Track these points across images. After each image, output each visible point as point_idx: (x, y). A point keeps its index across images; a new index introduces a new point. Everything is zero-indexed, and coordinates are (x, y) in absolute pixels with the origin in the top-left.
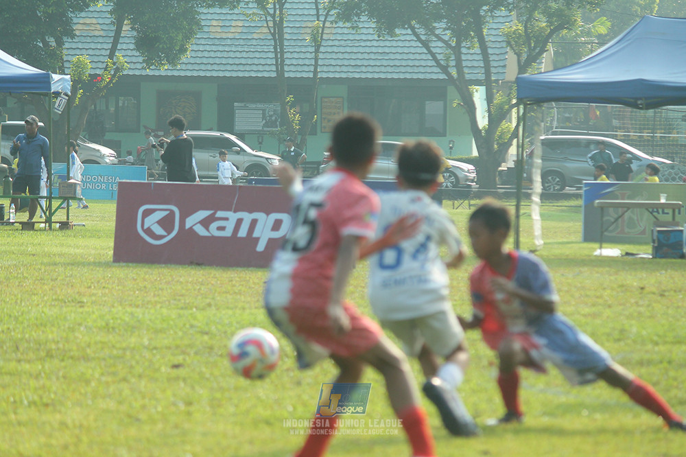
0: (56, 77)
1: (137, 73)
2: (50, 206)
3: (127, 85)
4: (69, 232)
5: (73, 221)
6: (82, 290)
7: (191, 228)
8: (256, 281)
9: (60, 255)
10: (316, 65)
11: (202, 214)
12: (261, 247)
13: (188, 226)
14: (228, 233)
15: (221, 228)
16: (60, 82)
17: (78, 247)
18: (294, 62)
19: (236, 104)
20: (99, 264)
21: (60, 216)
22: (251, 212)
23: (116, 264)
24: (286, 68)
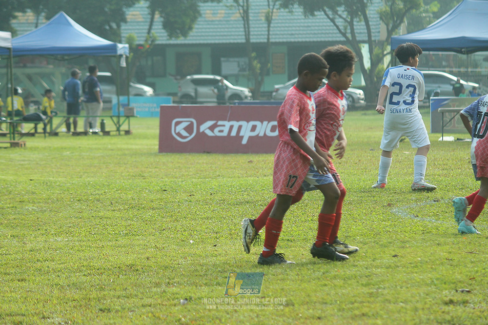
0: (120, 46)
1: (164, 42)
2: (118, 122)
3: (159, 50)
4: (130, 136)
5: (133, 131)
6: (143, 169)
7: (203, 132)
8: (243, 161)
9: (128, 149)
10: (269, 35)
11: (210, 123)
12: (244, 141)
13: (201, 130)
14: (225, 134)
15: (221, 131)
16: (122, 48)
17: (137, 145)
18: (256, 33)
19: (222, 59)
20: (149, 154)
21: (124, 127)
22: (238, 121)
23: (161, 154)
24: (251, 37)
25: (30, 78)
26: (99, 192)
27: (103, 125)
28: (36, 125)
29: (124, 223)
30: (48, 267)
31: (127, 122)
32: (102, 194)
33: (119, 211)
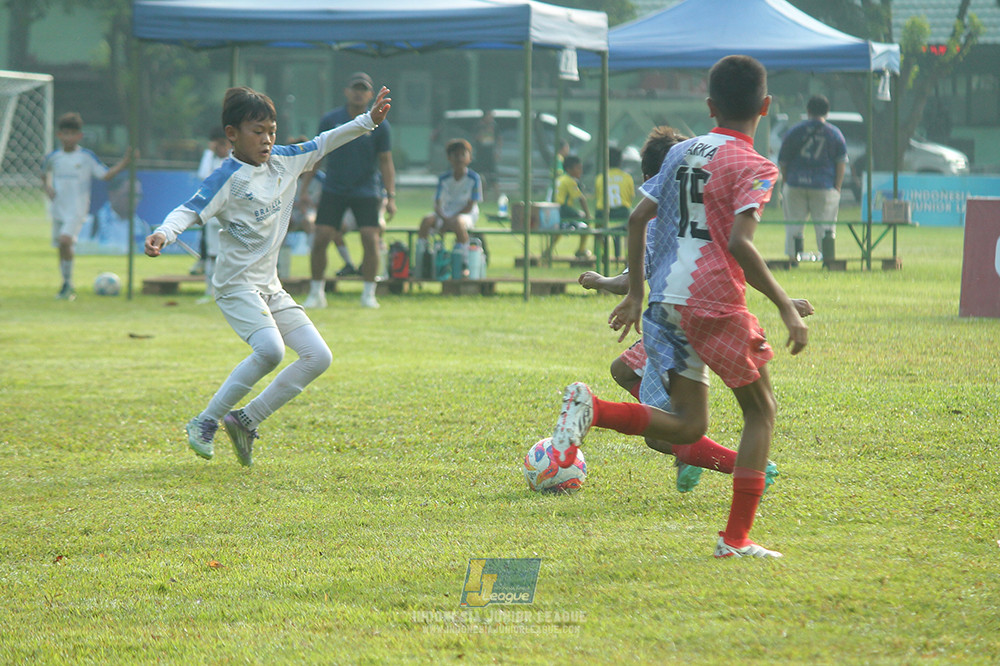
0: (878, 48)
2: (868, 236)
4: (896, 274)
5: (905, 259)
6: (914, 357)
9: (884, 306)
16: (884, 55)
17: (909, 296)
20: (939, 320)
21: (883, 250)
23: (965, 320)
26: (793, 412)
27: (827, 245)
29: (839, 491)
30: (635, 594)
31: (892, 231)
32: (798, 417)
33: (835, 459)
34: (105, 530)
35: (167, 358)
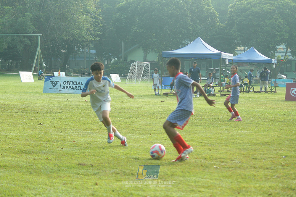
0: (273, 60)
1: (291, 59)
2: (272, 88)
3: (289, 62)
4: (276, 94)
5: (277, 92)
6: (278, 106)
9: (274, 99)
16: (274, 61)
17: (278, 97)
20: (282, 101)
21: (274, 90)
23: (286, 101)
25: (241, 71)
26: (260, 114)
27: (266, 89)
28: (241, 88)
29: (267, 126)
30: (237, 142)
31: (275, 88)
33: (267, 122)
34: (157, 130)
35: (166, 105)
